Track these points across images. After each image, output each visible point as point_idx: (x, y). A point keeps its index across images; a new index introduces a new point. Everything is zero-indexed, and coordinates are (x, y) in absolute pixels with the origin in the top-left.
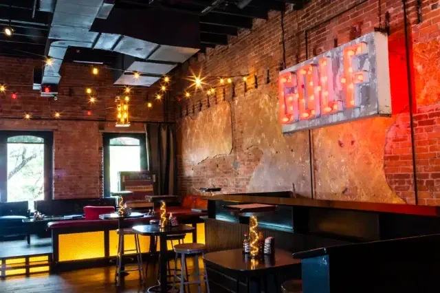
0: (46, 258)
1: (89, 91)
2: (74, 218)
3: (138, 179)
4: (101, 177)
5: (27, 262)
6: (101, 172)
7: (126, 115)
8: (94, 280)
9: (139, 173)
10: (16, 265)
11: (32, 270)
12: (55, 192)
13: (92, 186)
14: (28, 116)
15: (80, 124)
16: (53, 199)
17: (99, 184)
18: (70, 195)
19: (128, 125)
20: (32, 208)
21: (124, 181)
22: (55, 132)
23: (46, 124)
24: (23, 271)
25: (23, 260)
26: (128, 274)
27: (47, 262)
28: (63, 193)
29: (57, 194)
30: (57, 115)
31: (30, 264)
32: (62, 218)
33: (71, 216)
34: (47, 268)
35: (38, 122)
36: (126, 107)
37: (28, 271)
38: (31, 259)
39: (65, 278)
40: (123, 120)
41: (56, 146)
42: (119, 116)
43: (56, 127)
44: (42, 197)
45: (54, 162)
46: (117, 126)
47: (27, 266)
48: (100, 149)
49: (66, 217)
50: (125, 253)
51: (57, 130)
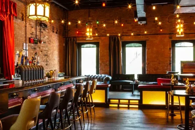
0: (137, 101)
1: (156, 19)
2: (153, 84)
3: (191, 65)
4: (170, 64)
5: (129, 102)
6: (170, 61)
7: (182, 30)
8: (158, 115)
9: (193, 62)
10: (124, 103)
11: (131, 106)
12: (147, 71)
13: (166, 68)
14: (132, 34)
15: (159, 36)
16: (146, 74)
17: (169, 67)
18: (154, 72)
19: (183, 36)
20: (136, 78)
21: (182, 66)
22: (147, 41)
23: (143, 37)
24: (127, 106)
25: (127, 101)
26: (175, 115)
27: (138, 104)
28: (151, 71)
29: (148, 72)
30: (146, 32)
31: (130, 103)
32: (148, 83)
33: (152, 83)
34: (137, 106)
35: (139, 37)
36: (182, 26)
37: (129, 106)
38: (131, 101)
39: (144, 112)
40: (180, 33)
41: (148, 48)
42: (178, 31)
43: (147, 39)
44: (141, 73)
45: (146, 56)
46: (177, 36)
47: (129, 104)
48: (170, 49)
49: (150, 83)
50: (174, 104)
51: (148, 40)
